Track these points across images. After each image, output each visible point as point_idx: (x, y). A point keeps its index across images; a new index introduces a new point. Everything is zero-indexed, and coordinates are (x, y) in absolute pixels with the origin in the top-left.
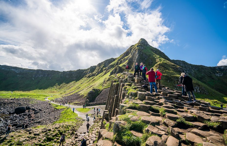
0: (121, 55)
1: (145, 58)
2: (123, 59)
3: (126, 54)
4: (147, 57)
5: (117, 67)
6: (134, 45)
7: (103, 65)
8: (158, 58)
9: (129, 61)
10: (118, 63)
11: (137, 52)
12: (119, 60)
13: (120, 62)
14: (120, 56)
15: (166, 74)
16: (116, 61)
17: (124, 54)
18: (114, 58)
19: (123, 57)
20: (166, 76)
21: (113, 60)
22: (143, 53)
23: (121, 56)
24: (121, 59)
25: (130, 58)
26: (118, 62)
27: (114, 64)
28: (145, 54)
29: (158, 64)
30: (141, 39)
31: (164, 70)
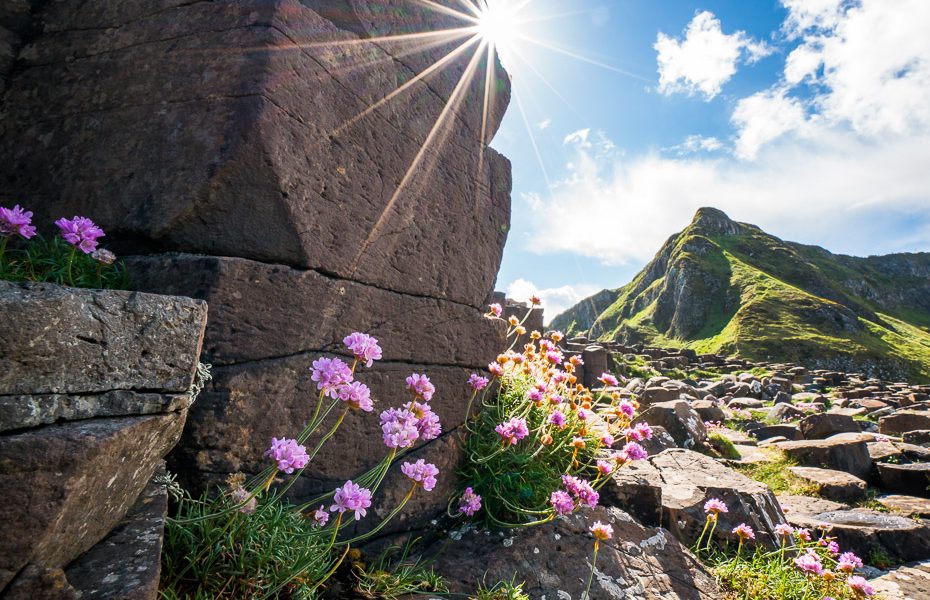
0: (637, 277)
1: (710, 289)
2: (647, 293)
3: (655, 269)
4: (720, 285)
5: (622, 330)
6: (679, 234)
7: (574, 323)
8: (753, 283)
9: (659, 303)
10: (627, 308)
11: (681, 272)
12: (631, 297)
13: (636, 305)
14: (634, 280)
15: (763, 338)
16: (621, 302)
17: (649, 272)
18: (613, 288)
19: (646, 282)
20: (765, 344)
21: (608, 297)
22: (702, 271)
23: (637, 280)
24: (637, 291)
25: (662, 294)
26: (628, 304)
27: (616, 315)
28: (713, 271)
29: (748, 308)
30: (701, 209)
31: (760, 326)
